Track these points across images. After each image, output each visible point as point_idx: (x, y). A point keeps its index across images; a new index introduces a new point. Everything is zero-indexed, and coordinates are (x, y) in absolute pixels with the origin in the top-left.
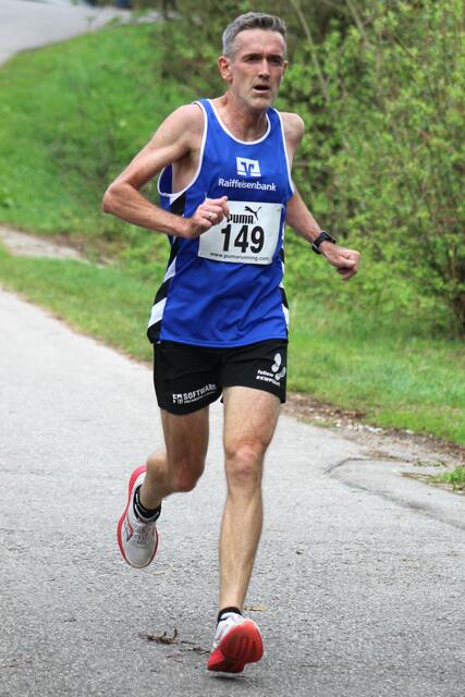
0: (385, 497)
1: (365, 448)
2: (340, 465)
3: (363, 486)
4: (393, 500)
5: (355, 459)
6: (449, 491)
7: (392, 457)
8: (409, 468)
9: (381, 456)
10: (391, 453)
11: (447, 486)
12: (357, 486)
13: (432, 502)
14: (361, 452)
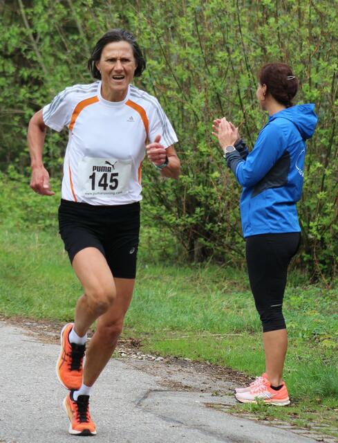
0: (204, 431)
1: (158, 378)
2: (145, 397)
3: (178, 419)
4: (212, 433)
5: (156, 390)
6: (256, 422)
7: (186, 387)
8: (208, 398)
9: (177, 387)
10: (185, 383)
11: (251, 416)
12: (172, 420)
13: (248, 434)
14: (158, 383)
